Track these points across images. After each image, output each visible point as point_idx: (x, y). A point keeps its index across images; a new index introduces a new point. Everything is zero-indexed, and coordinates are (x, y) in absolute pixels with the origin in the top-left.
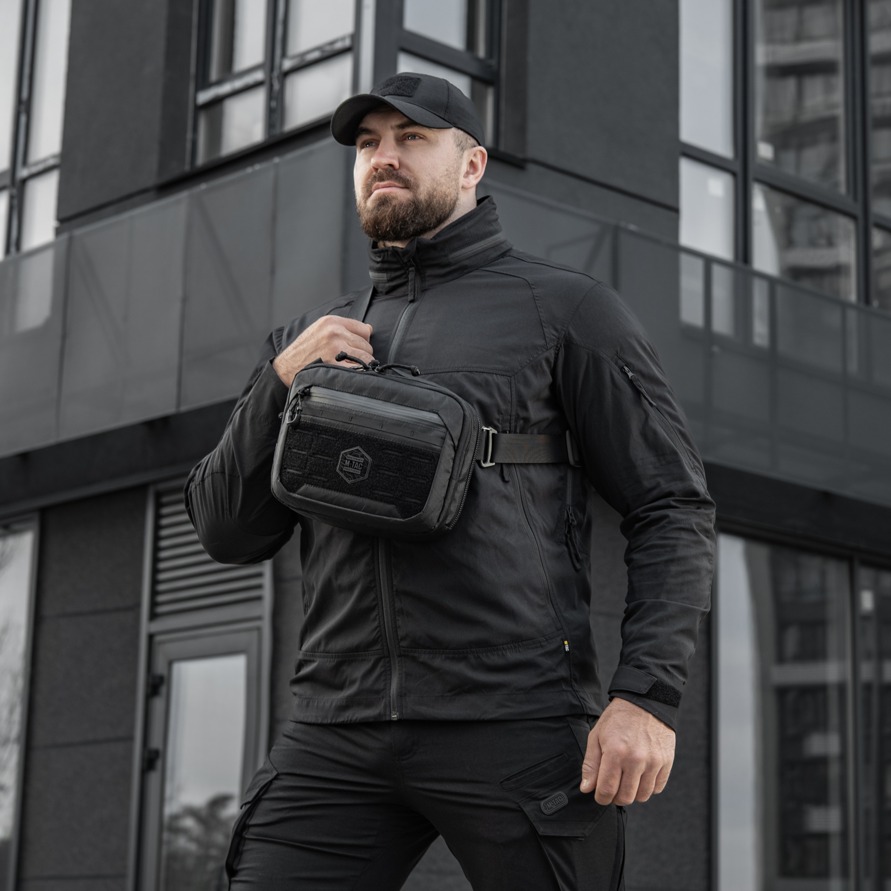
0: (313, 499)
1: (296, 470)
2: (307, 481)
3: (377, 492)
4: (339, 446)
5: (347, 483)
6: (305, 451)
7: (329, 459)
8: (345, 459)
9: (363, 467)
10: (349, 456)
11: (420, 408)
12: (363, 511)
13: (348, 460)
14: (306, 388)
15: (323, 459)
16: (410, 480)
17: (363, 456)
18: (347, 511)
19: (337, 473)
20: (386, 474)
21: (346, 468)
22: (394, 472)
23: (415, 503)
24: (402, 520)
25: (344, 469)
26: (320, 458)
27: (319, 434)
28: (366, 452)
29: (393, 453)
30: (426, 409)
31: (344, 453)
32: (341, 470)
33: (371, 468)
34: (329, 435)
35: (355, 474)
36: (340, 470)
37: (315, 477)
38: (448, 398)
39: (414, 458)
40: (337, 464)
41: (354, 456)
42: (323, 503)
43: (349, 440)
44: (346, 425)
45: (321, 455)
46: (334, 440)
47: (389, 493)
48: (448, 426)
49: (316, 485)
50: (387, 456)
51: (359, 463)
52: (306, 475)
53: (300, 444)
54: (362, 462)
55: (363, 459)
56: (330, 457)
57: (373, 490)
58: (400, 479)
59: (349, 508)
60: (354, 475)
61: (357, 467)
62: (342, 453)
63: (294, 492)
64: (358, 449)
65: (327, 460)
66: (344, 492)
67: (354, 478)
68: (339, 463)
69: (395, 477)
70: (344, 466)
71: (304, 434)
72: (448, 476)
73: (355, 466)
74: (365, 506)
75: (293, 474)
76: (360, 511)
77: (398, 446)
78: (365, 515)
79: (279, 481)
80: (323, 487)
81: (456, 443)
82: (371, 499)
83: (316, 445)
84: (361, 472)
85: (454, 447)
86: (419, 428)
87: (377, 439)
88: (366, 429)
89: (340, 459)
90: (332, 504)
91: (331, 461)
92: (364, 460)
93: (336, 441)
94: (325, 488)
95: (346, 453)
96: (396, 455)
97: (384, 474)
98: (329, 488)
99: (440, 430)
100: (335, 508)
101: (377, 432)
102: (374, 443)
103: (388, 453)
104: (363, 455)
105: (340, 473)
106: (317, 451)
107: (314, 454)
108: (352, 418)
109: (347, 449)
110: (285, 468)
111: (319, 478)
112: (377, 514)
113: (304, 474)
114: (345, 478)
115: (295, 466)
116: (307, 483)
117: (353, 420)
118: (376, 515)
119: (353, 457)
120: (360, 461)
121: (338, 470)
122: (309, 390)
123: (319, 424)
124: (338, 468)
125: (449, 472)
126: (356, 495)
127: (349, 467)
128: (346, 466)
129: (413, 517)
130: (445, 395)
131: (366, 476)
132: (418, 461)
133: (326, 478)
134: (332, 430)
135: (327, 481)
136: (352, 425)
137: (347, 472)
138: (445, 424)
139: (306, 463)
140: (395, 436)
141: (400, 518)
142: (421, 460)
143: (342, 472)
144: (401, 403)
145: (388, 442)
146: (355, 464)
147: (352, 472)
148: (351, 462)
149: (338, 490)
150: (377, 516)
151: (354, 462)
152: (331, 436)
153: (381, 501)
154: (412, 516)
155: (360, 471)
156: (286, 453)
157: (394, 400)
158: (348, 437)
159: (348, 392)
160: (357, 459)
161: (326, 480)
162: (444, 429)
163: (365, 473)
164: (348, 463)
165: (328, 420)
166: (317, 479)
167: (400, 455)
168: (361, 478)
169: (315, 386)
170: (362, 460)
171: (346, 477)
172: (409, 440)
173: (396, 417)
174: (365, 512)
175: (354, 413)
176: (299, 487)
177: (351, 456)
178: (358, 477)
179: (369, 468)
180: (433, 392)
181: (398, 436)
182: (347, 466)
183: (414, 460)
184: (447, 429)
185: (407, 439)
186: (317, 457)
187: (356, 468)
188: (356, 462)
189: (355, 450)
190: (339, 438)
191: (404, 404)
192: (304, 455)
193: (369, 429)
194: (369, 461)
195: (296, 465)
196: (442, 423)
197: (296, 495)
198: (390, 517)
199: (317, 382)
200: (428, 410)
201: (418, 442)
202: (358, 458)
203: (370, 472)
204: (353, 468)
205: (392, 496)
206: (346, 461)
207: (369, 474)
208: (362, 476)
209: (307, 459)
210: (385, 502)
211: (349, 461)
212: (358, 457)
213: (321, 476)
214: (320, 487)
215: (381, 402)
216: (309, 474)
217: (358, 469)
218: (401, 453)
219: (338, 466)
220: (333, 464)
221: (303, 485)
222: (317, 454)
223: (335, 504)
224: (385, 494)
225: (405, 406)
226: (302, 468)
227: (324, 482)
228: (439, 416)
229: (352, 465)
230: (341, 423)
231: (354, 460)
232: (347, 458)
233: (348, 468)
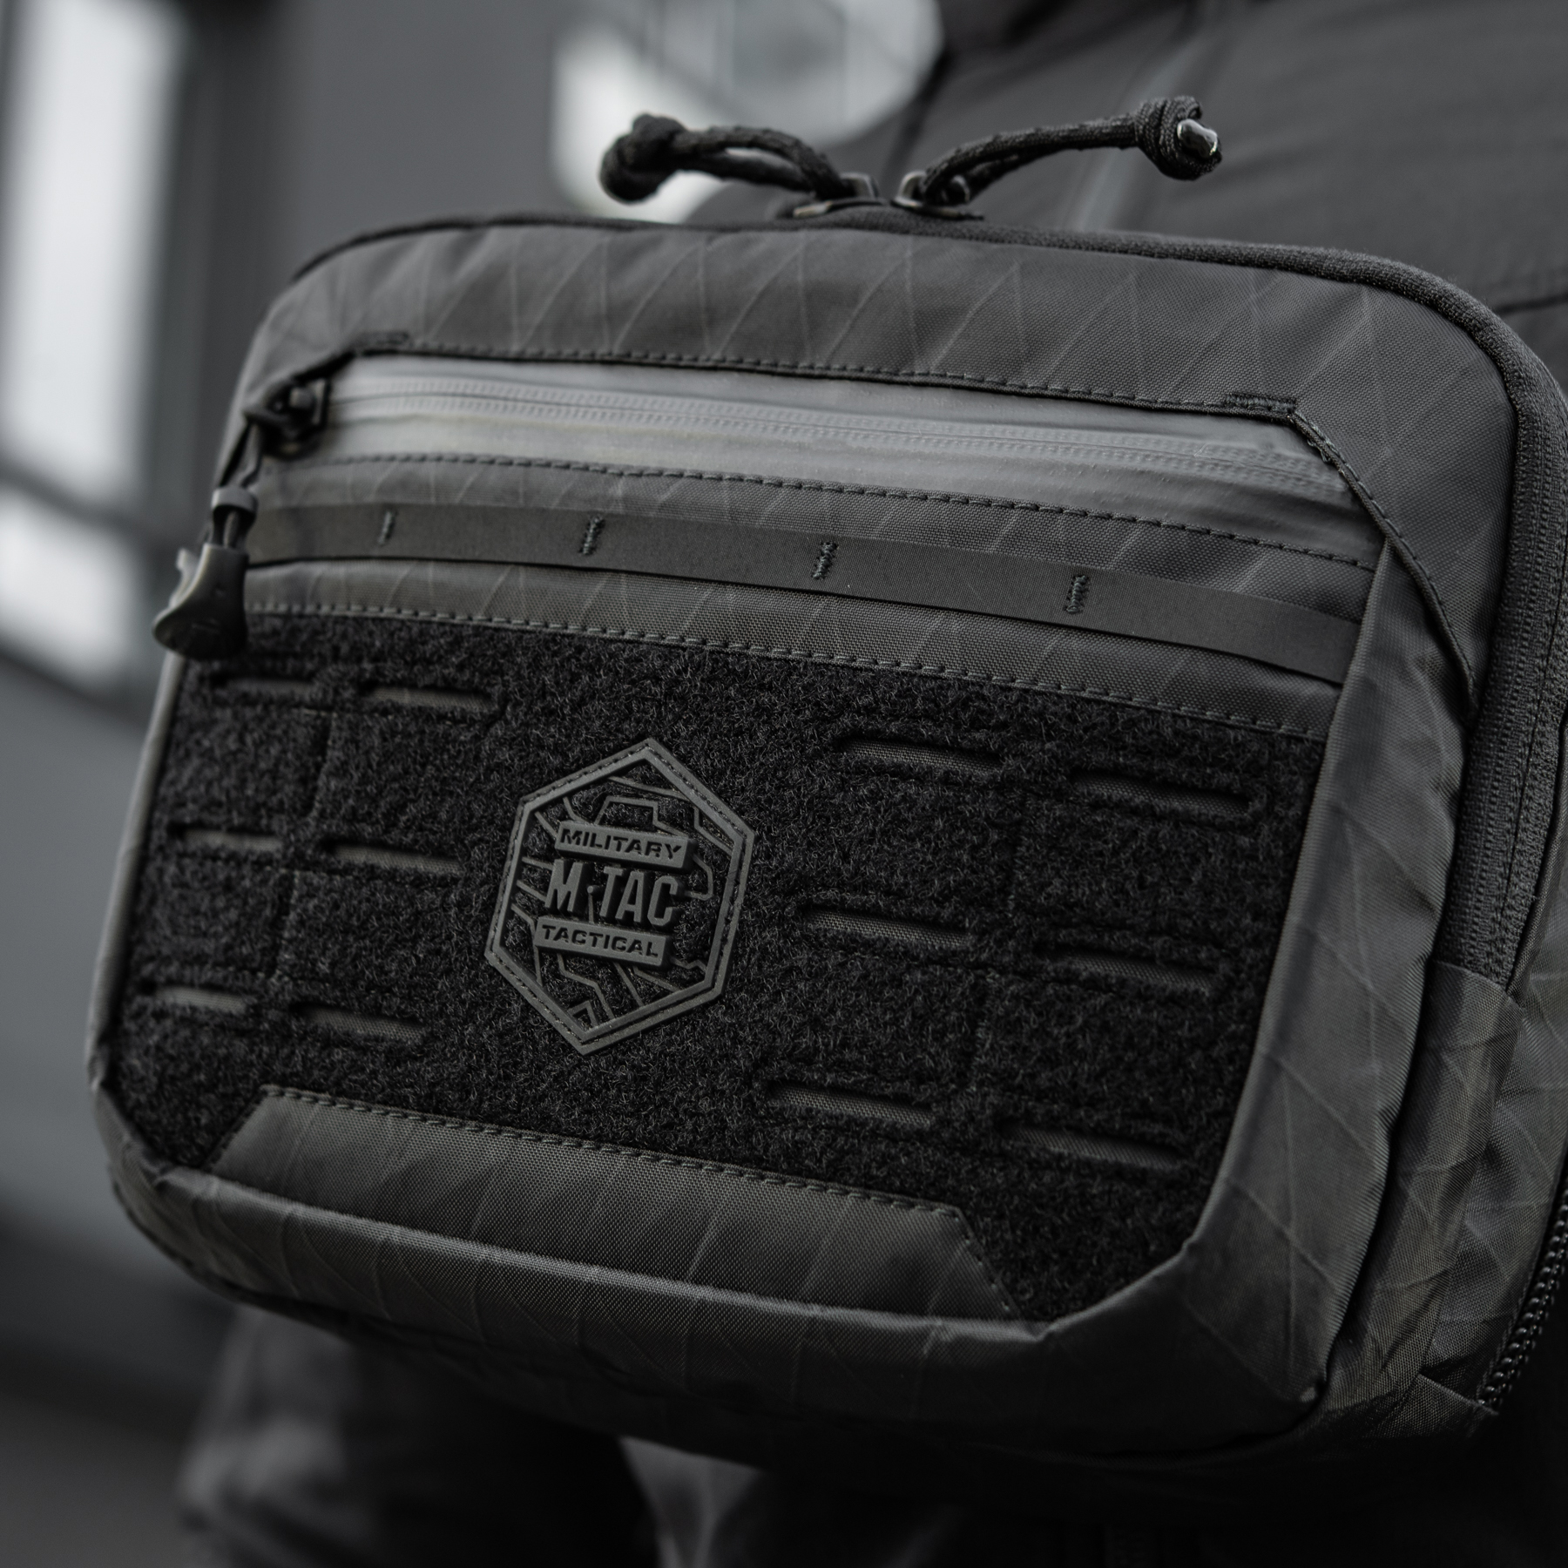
0: (327, 1207)
1: (211, 987)
2: (278, 1067)
3: (801, 1101)
4: (504, 755)
5: (568, 1048)
6: (268, 833)
7: (436, 868)
8: (550, 854)
9: (682, 899)
10: (577, 824)
11: (1141, 397)
12: (698, 1281)
13: (571, 857)
14: (303, 379)
15: (392, 875)
16: (1070, 978)
17: (683, 817)
18: (571, 1285)
19: (493, 972)
20: (868, 945)
21: (559, 923)
22: (930, 924)
23: (1119, 1172)
24: (1015, 1333)
25: (539, 939)
26: (371, 872)
27: (367, 687)
28: (710, 779)
29: (926, 759)
30: (1187, 400)
31: (542, 809)
32: (522, 948)
33: (749, 904)
34: (432, 688)
35: (626, 965)
36: (512, 950)
37: (335, 1022)
38: (1371, 304)
39: (1103, 790)
40: (489, 907)
41: (617, 823)
42: (395, 1233)
43: (578, 705)
44: (557, 585)
45: (378, 845)
46: (464, 720)
47: (901, 1101)
48: (1376, 506)
49: (341, 1090)
50: (874, 797)
51: (652, 871)
52: (273, 1014)
53: (243, 783)
54: (678, 861)
55: (681, 839)
56: (440, 853)
57: (774, 1088)
58: (993, 978)
59: (591, 1262)
60: (615, 980)
61: (637, 909)
62: (530, 807)
63: (202, 1162)
64: (644, 762)
65: (419, 881)
66: (545, 1125)
67: (623, 1004)
68: (504, 899)
69: (945, 959)
70: (539, 910)
71: (268, 703)
72: (1418, 936)
73: (624, 906)
74: (710, 1235)
75: (190, 1019)
76: (676, 1278)
77: (965, 704)
78: (717, 1306)
79: (95, 1084)
80: (394, 1100)
81: (1468, 651)
82: (759, 1163)
83: (341, 771)
84: (670, 950)
85: (1452, 684)
86: (1134, 537)
87: (788, 667)
88: (707, 592)
89: (512, 864)
90: (464, 1235)
91: (445, 883)
92: (693, 849)
93: (489, 722)
94: (401, 1102)
95: (557, 801)
96: (947, 780)
97: (851, 945)
98: (433, 1105)
99: (1318, 546)
100: (486, 1266)
101: (793, 604)
102: (765, 698)
103: (881, 770)
104: (689, 806)
105: (517, 976)
106: (353, 817)
107: (330, 844)
108: (600, 526)
109: (562, 772)
110: (149, 987)
111: (361, 1028)
112: (817, 1301)
113: (256, 1012)
114: (550, 1010)
115: (200, 959)
116: (284, 1082)
117: (608, 539)
118: (804, 1301)
119: (602, 832)
120: (663, 859)
121: (495, 956)
122: (328, 390)
123: (372, 611)
124: (495, 934)
125: (1423, 902)
126: (634, 1143)
127: (583, 917)
128: (555, 911)
129: (1113, 1301)
130: (1353, 287)
131: (716, 971)
132: (1134, 811)
133: (411, 1021)
134: (457, 642)
135: (422, 1052)
136: (599, 585)
137: (567, 955)
138: (1356, 497)
139: (276, 925)
140: (936, 622)
141: (1008, 1318)
142: (1161, 804)
143: (529, 966)
144: (991, 379)
145: (878, 676)
146: (621, 882)
147: (599, 950)
148: (593, 869)
149: (498, 1118)
150: (815, 1311)
151: (613, 872)
152: (447, 687)
153: (833, 1174)
154: (1102, 1296)
155: (659, 942)
156: (151, 870)
157: (933, 361)
158: (575, 678)
159: (591, 361)
160: (634, 845)
161: (410, 1037)
162: (1345, 541)
163: (700, 951)
164: (565, 884)
165: (431, 573)
166: (346, 1041)
167: (982, 774)
168: (678, 993)
169: (372, 353)
170: (672, 850)
171: (556, 999)
172: (1052, 642)
173: (943, 479)
174: (720, 1286)
175: (619, 489)
176: (231, 1122)
177: (594, 827)
178: (652, 995)
179: (732, 911)
180: (1251, 272)
181: (956, 625)
182: (563, 913)
183: (1097, 805)
184: (1378, 535)
185: (1030, 636)
186: (348, 869)
187: (628, 922)
188: (629, 866)
189: (621, 772)
190: (505, 699)
191: (1013, 383)
192: (262, 862)
193: (731, 597)
194: (734, 854)
195: (209, 946)
196: (1326, 486)
197: (211, 1188)
198: (920, 1312)
199: (386, 326)
200: (1211, 400)
201: (1123, 650)
202: (644, 837)
203: (739, 936)
204: (611, 920)
205: (927, 1122)
206: (557, 867)
207: (735, 957)
208: (685, 984)
209: (286, 884)
210: (868, 1184)
211: (578, 867)
212: (648, 826)
213: (375, 1013)
214: (370, 1100)
215: (833, 392)
216: (301, 1007)
217: (646, 926)
218: (993, 758)
219: (499, 919)
220: (463, 903)
221: (257, 1097)
222: (354, 841)
223: (486, 1239)
224: (866, 1110)
225: (1021, 394)
226: (243, 964)
227: (396, 1054)
228: (1303, 437)
229: (599, 896)
230: (523, 578)
231: (611, 853)
232: (559, 846)
233: (572, 925)
